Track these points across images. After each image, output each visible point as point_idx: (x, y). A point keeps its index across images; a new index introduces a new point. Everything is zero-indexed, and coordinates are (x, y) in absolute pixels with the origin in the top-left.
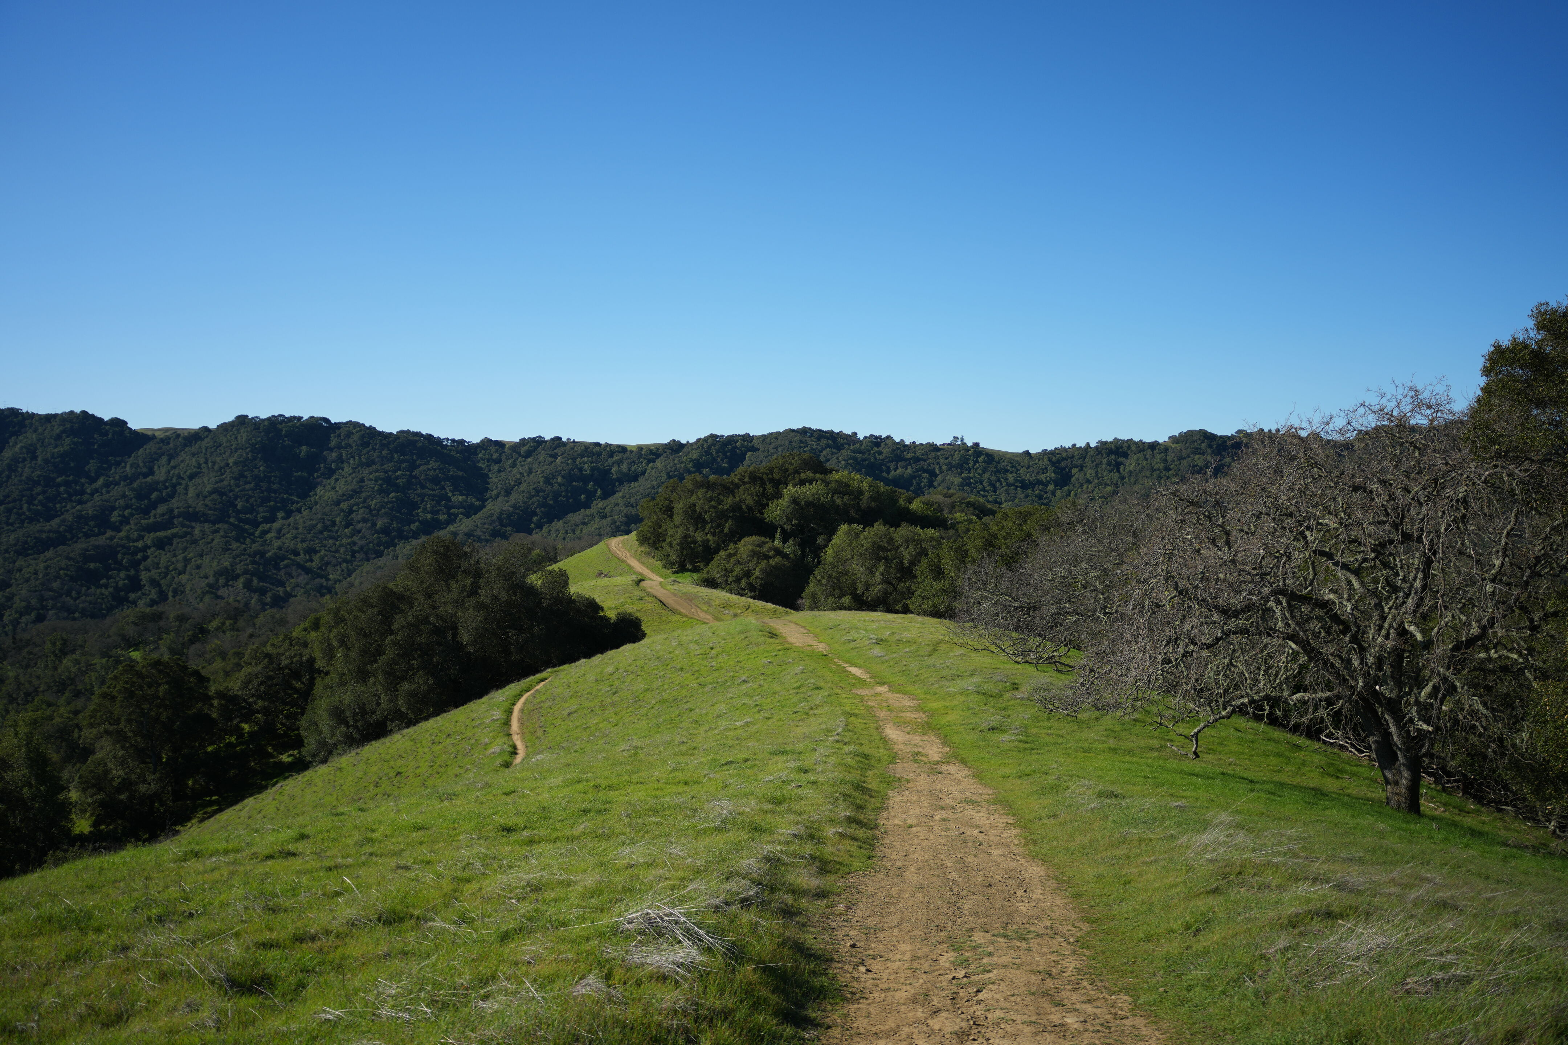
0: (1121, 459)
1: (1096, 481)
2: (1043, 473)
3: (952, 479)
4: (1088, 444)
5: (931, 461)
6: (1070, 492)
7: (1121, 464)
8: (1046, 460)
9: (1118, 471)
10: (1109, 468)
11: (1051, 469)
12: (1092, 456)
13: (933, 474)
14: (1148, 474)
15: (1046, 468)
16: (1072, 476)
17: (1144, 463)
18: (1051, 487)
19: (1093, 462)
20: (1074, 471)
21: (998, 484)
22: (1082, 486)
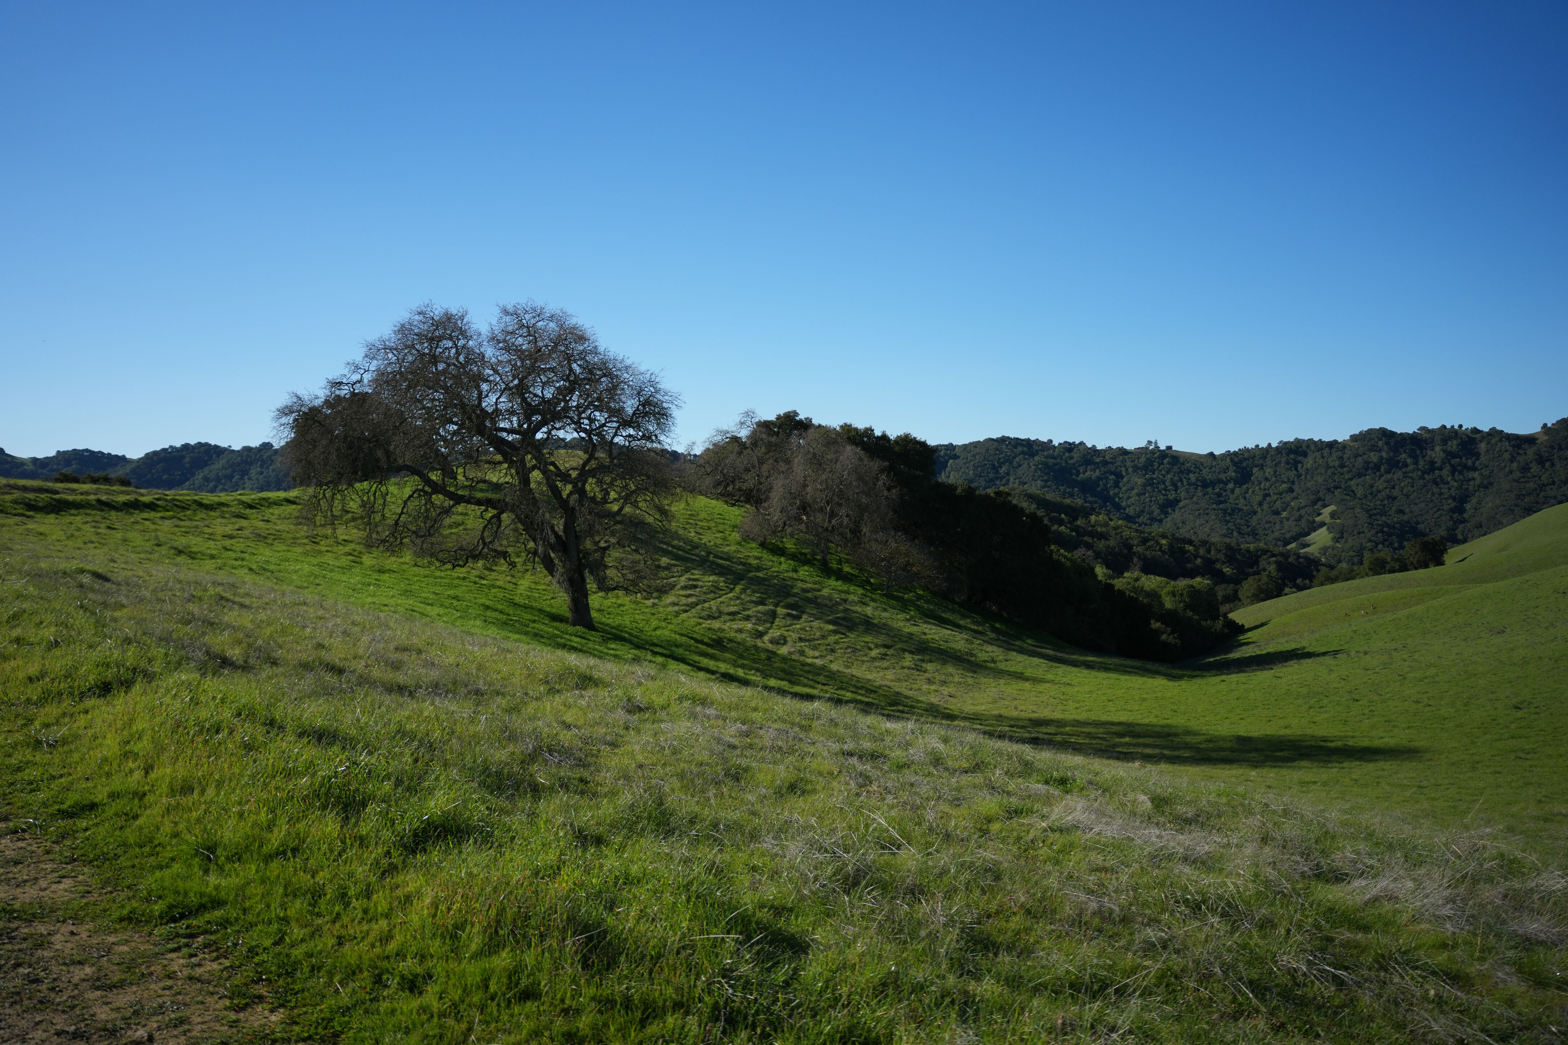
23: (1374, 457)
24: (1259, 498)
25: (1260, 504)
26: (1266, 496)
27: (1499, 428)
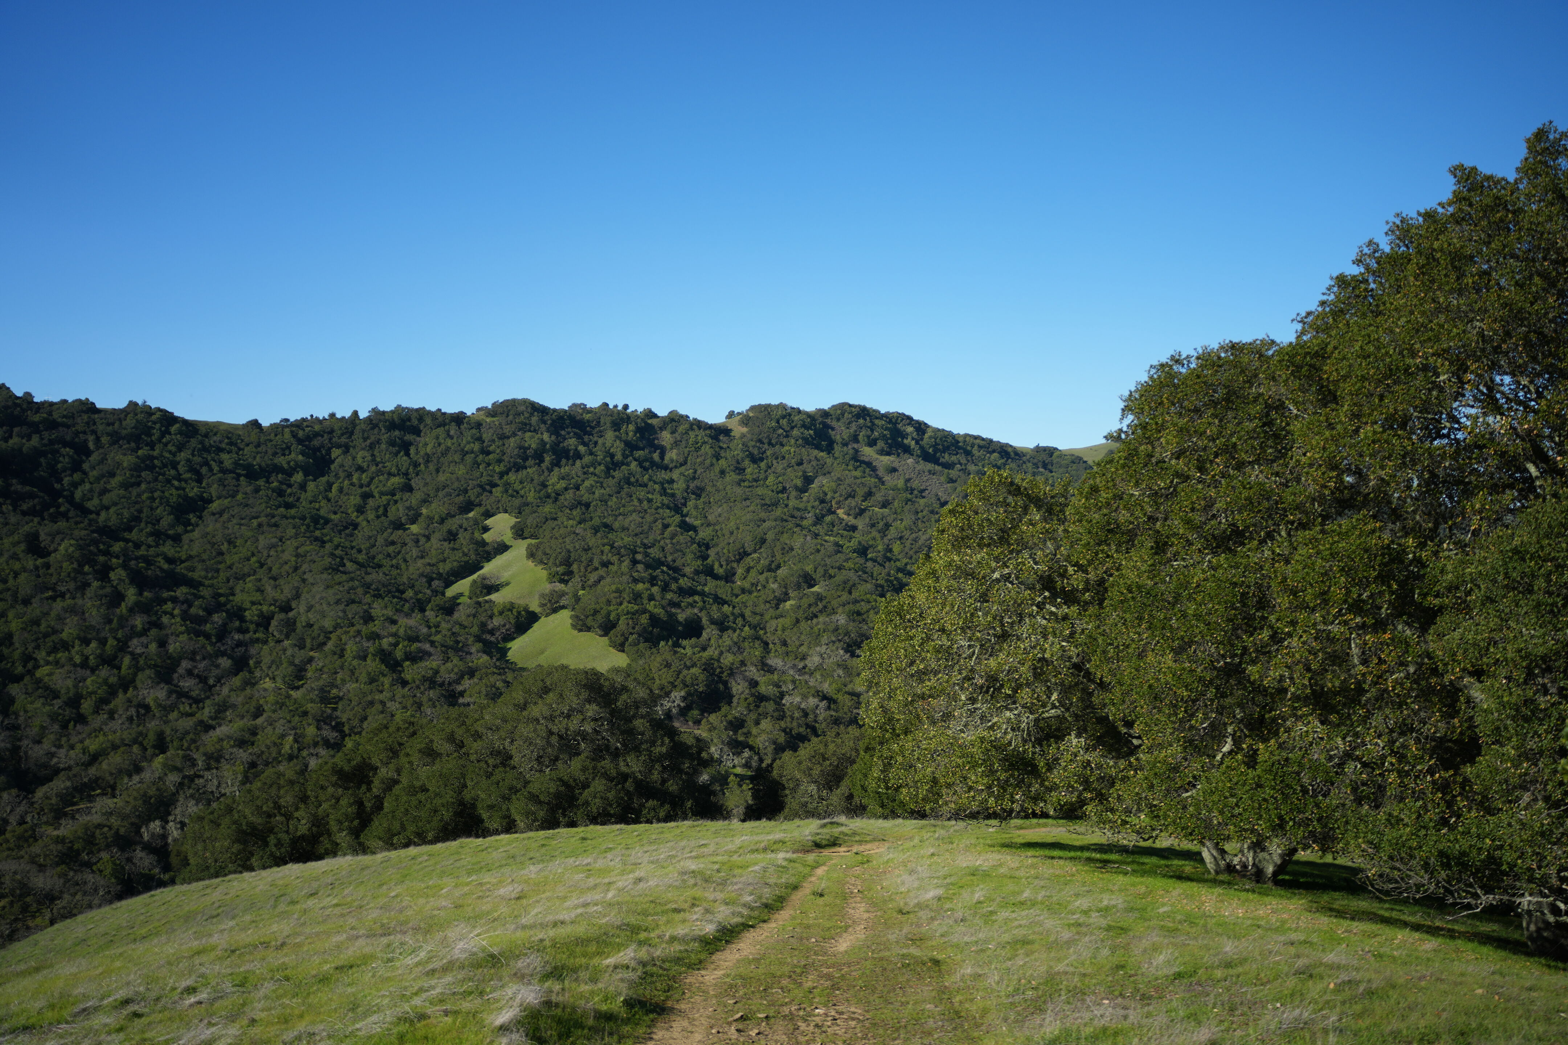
0: (409, 437)
1: (373, 468)
2: (284, 455)
3: (119, 457)
4: (356, 413)
5: (79, 428)
6: (330, 485)
7: (410, 444)
8: (287, 435)
9: (407, 454)
10: (395, 449)
11: (296, 448)
12: (364, 431)
13: (83, 451)
14: (457, 457)
15: (289, 448)
16: (333, 462)
17: (449, 442)
18: (298, 477)
19: (365, 439)
20: (335, 453)
21: (204, 470)
22: (349, 476)
23: (531, 441)
24: (355, 500)
25: (360, 510)
26: (366, 496)
27: (682, 412)
